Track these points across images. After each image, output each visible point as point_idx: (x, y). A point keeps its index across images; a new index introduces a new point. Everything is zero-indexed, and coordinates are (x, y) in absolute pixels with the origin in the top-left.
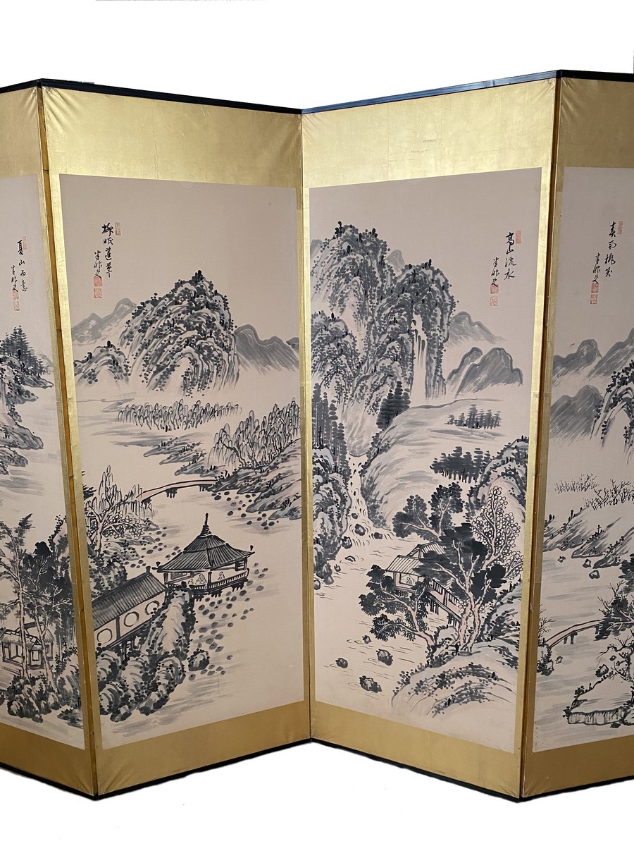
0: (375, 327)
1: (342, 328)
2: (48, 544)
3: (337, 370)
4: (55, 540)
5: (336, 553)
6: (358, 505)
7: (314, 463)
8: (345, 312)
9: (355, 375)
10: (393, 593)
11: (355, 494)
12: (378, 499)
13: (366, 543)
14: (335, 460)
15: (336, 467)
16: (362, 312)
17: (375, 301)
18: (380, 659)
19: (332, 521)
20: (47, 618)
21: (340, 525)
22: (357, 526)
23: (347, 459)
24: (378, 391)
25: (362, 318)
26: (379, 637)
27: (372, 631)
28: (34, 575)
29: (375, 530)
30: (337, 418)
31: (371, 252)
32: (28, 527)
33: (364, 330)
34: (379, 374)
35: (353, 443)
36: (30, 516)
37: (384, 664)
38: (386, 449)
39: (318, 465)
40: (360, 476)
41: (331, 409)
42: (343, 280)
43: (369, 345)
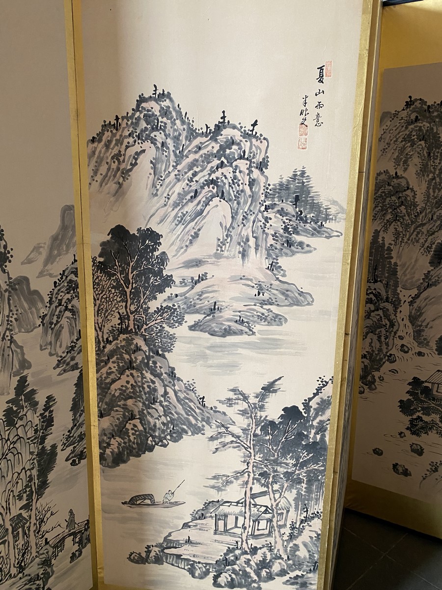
0: (435, 183)
1: (404, 183)
3: (396, 218)
5: (381, 366)
7: (367, 294)
8: (408, 171)
9: (412, 222)
10: (430, 400)
12: (424, 324)
13: (410, 360)
14: (387, 292)
15: (387, 298)
16: (424, 170)
17: (437, 161)
18: (413, 450)
19: (380, 341)
20: (286, 485)
21: (387, 344)
22: (403, 346)
23: (398, 291)
24: (433, 236)
25: (424, 176)
26: (413, 433)
27: (407, 429)
29: (418, 350)
30: (392, 258)
31: (437, 120)
32: (275, 391)
33: (424, 185)
34: (436, 221)
35: (405, 279)
36: (280, 379)
38: (435, 284)
39: (371, 296)
40: (410, 305)
41: (387, 250)
42: (409, 144)
43: (428, 197)
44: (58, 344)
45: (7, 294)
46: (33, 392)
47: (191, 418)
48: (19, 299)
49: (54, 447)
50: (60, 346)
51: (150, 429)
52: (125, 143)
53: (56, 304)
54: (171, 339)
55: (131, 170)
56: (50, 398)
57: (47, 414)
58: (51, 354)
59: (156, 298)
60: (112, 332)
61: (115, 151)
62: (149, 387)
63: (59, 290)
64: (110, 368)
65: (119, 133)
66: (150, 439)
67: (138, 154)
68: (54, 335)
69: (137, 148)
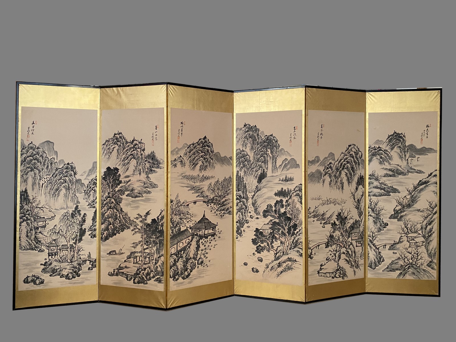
0: (256, 153)
1: (246, 153)
2: (156, 219)
3: (244, 166)
4: (159, 217)
5: (244, 225)
6: (251, 209)
7: (236, 196)
8: (247, 149)
9: (250, 167)
10: (263, 237)
11: (250, 205)
12: (257, 206)
13: (254, 221)
14: (243, 195)
15: (244, 197)
16: (252, 148)
17: (256, 145)
18: (259, 260)
19: (242, 215)
20: (153, 245)
21: (245, 216)
22: (251, 216)
23: (247, 194)
24: (257, 172)
25: (252, 150)
26: (258, 253)
27: (256, 251)
28: (150, 230)
29: (256, 217)
30: (244, 181)
32: (149, 214)
33: (253, 154)
34: (257, 167)
35: (249, 189)
36: (150, 210)
37: (260, 262)
38: (260, 190)
39: (238, 197)
40: (252, 199)
41: (242, 178)
42: (246, 139)
43: (254, 158)
44: (89, 199)
45: (75, 183)
46: (80, 210)
47: (126, 223)
48: (78, 185)
49: (85, 229)
50: (90, 200)
51: (115, 228)
52: (111, 145)
53: (89, 188)
54: (121, 199)
55: (112, 152)
56: (85, 214)
57: (84, 218)
58: (86, 201)
59: (117, 187)
60: (106, 197)
61: (108, 147)
62: (115, 214)
63: (90, 184)
64: (105, 209)
65: (109, 143)
66: (115, 231)
67: (114, 148)
68: (88, 196)
69: (114, 146)
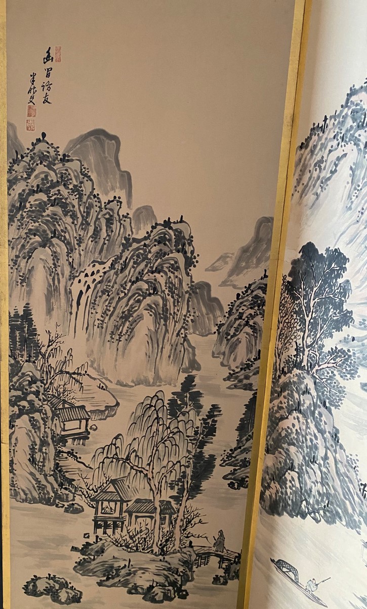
44: (232, 357)
45: (187, 296)
46: (199, 394)
47: (347, 502)
48: (199, 303)
49: (212, 458)
50: (235, 360)
51: (306, 491)
52: (329, 148)
53: (236, 316)
54: (340, 392)
55: (329, 179)
56: (215, 407)
57: (210, 421)
58: (222, 364)
59: (332, 336)
60: (287, 362)
61: (318, 158)
62: (311, 440)
63: (241, 303)
64: (281, 403)
65: (325, 136)
66: (304, 503)
67: (339, 159)
68: (228, 346)
69: (339, 152)
